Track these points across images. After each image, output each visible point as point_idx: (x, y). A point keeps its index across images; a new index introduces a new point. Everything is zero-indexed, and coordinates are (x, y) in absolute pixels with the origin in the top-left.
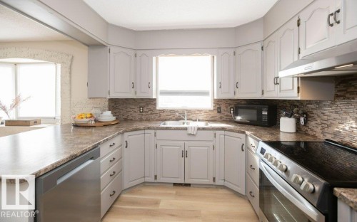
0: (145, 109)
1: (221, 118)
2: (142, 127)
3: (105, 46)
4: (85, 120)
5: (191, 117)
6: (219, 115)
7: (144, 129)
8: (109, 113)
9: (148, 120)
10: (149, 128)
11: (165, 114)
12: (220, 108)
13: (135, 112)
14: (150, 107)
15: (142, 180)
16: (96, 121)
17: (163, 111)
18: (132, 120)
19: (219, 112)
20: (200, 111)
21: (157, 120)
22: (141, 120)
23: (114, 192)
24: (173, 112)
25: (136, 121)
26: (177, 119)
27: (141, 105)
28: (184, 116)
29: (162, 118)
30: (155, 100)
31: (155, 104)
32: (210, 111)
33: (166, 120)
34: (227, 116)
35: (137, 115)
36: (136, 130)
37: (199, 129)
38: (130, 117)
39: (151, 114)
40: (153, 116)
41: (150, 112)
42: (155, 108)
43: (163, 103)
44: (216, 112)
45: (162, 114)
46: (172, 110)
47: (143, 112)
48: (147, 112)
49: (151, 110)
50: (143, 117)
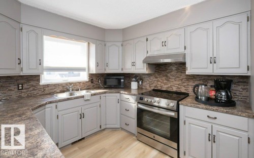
0: (25, 86)
1: (93, 86)
6: (92, 84)
11: (49, 88)
12: (92, 80)
13: (11, 90)
14: (32, 83)
17: (48, 86)
19: (92, 82)
20: (80, 83)
21: (40, 95)
27: (21, 82)
29: (46, 92)
30: (38, 76)
31: (38, 80)
32: (86, 82)
34: (97, 84)
39: (34, 90)
40: (35, 92)
41: (31, 89)
42: (38, 84)
43: (47, 79)
44: (90, 82)
45: (47, 89)
46: (56, 84)
47: (22, 89)
48: (28, 89)
49: (33, 86)
50: (23, 95)
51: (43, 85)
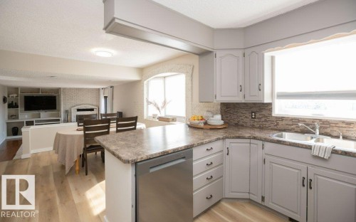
0: (258, 115)
2: (247, 135)
3: (211, 52)
4: (197, 122)
5: (328, 130)
7: (249, 138)
8: (219, 117)
9: (261, 128)
10: (255, 138)
11: (284, 122)
13: (246, 117)
14: (264, 112)
15: (246, 196)
16: (206, 123)
17: (282, 119)
18: (242, 126)
21: (272, 129)
22: (253, 127)
23: (211, 196)
24: (296, 120)
25: (246, 127)
26: (304, 132)
27: (254, 109)
28: (314, 128)
29: (279, 127)
30: (270, 104)
31: (271, 110)
33: (285, 130)
35: (248, 121)
36: (239, 137)
37: (334, 152)
38: (241, 123)
39: (266, 121)
40: (267, 124)
41: (263, 119)
42: (271, 114)
43: (281, 109)
45: (280, 123)
46: (295, 119)
47: (255, 118)
48: (260, 118)
49: (265, 116)
50: (255, 124)
51: (276, 118)
